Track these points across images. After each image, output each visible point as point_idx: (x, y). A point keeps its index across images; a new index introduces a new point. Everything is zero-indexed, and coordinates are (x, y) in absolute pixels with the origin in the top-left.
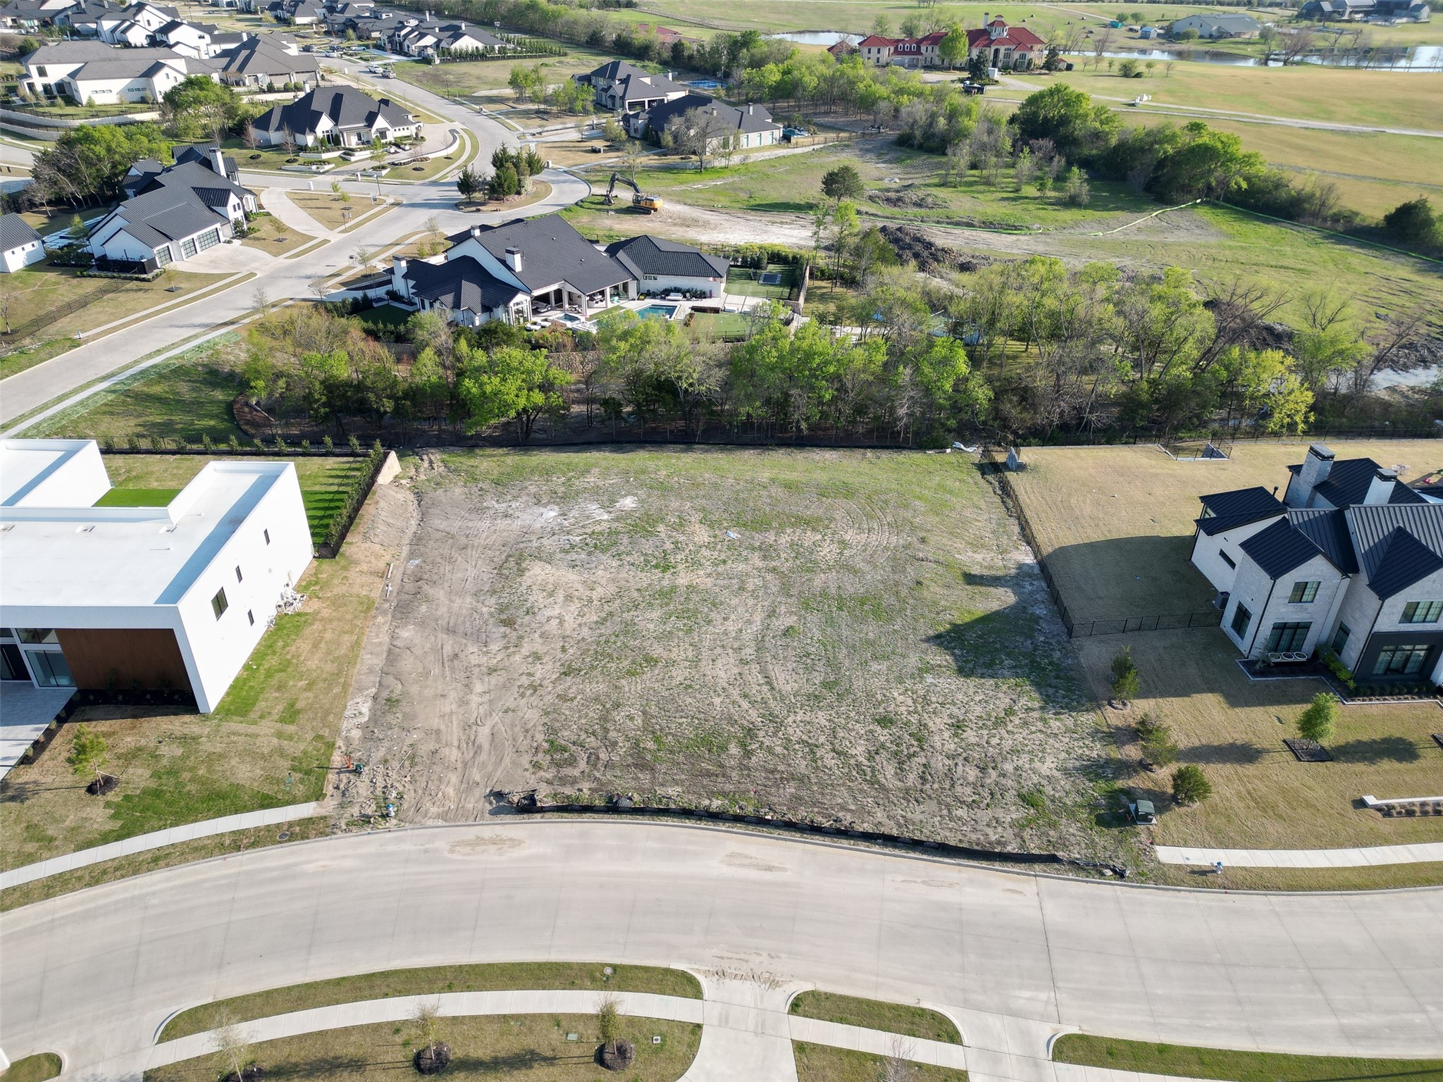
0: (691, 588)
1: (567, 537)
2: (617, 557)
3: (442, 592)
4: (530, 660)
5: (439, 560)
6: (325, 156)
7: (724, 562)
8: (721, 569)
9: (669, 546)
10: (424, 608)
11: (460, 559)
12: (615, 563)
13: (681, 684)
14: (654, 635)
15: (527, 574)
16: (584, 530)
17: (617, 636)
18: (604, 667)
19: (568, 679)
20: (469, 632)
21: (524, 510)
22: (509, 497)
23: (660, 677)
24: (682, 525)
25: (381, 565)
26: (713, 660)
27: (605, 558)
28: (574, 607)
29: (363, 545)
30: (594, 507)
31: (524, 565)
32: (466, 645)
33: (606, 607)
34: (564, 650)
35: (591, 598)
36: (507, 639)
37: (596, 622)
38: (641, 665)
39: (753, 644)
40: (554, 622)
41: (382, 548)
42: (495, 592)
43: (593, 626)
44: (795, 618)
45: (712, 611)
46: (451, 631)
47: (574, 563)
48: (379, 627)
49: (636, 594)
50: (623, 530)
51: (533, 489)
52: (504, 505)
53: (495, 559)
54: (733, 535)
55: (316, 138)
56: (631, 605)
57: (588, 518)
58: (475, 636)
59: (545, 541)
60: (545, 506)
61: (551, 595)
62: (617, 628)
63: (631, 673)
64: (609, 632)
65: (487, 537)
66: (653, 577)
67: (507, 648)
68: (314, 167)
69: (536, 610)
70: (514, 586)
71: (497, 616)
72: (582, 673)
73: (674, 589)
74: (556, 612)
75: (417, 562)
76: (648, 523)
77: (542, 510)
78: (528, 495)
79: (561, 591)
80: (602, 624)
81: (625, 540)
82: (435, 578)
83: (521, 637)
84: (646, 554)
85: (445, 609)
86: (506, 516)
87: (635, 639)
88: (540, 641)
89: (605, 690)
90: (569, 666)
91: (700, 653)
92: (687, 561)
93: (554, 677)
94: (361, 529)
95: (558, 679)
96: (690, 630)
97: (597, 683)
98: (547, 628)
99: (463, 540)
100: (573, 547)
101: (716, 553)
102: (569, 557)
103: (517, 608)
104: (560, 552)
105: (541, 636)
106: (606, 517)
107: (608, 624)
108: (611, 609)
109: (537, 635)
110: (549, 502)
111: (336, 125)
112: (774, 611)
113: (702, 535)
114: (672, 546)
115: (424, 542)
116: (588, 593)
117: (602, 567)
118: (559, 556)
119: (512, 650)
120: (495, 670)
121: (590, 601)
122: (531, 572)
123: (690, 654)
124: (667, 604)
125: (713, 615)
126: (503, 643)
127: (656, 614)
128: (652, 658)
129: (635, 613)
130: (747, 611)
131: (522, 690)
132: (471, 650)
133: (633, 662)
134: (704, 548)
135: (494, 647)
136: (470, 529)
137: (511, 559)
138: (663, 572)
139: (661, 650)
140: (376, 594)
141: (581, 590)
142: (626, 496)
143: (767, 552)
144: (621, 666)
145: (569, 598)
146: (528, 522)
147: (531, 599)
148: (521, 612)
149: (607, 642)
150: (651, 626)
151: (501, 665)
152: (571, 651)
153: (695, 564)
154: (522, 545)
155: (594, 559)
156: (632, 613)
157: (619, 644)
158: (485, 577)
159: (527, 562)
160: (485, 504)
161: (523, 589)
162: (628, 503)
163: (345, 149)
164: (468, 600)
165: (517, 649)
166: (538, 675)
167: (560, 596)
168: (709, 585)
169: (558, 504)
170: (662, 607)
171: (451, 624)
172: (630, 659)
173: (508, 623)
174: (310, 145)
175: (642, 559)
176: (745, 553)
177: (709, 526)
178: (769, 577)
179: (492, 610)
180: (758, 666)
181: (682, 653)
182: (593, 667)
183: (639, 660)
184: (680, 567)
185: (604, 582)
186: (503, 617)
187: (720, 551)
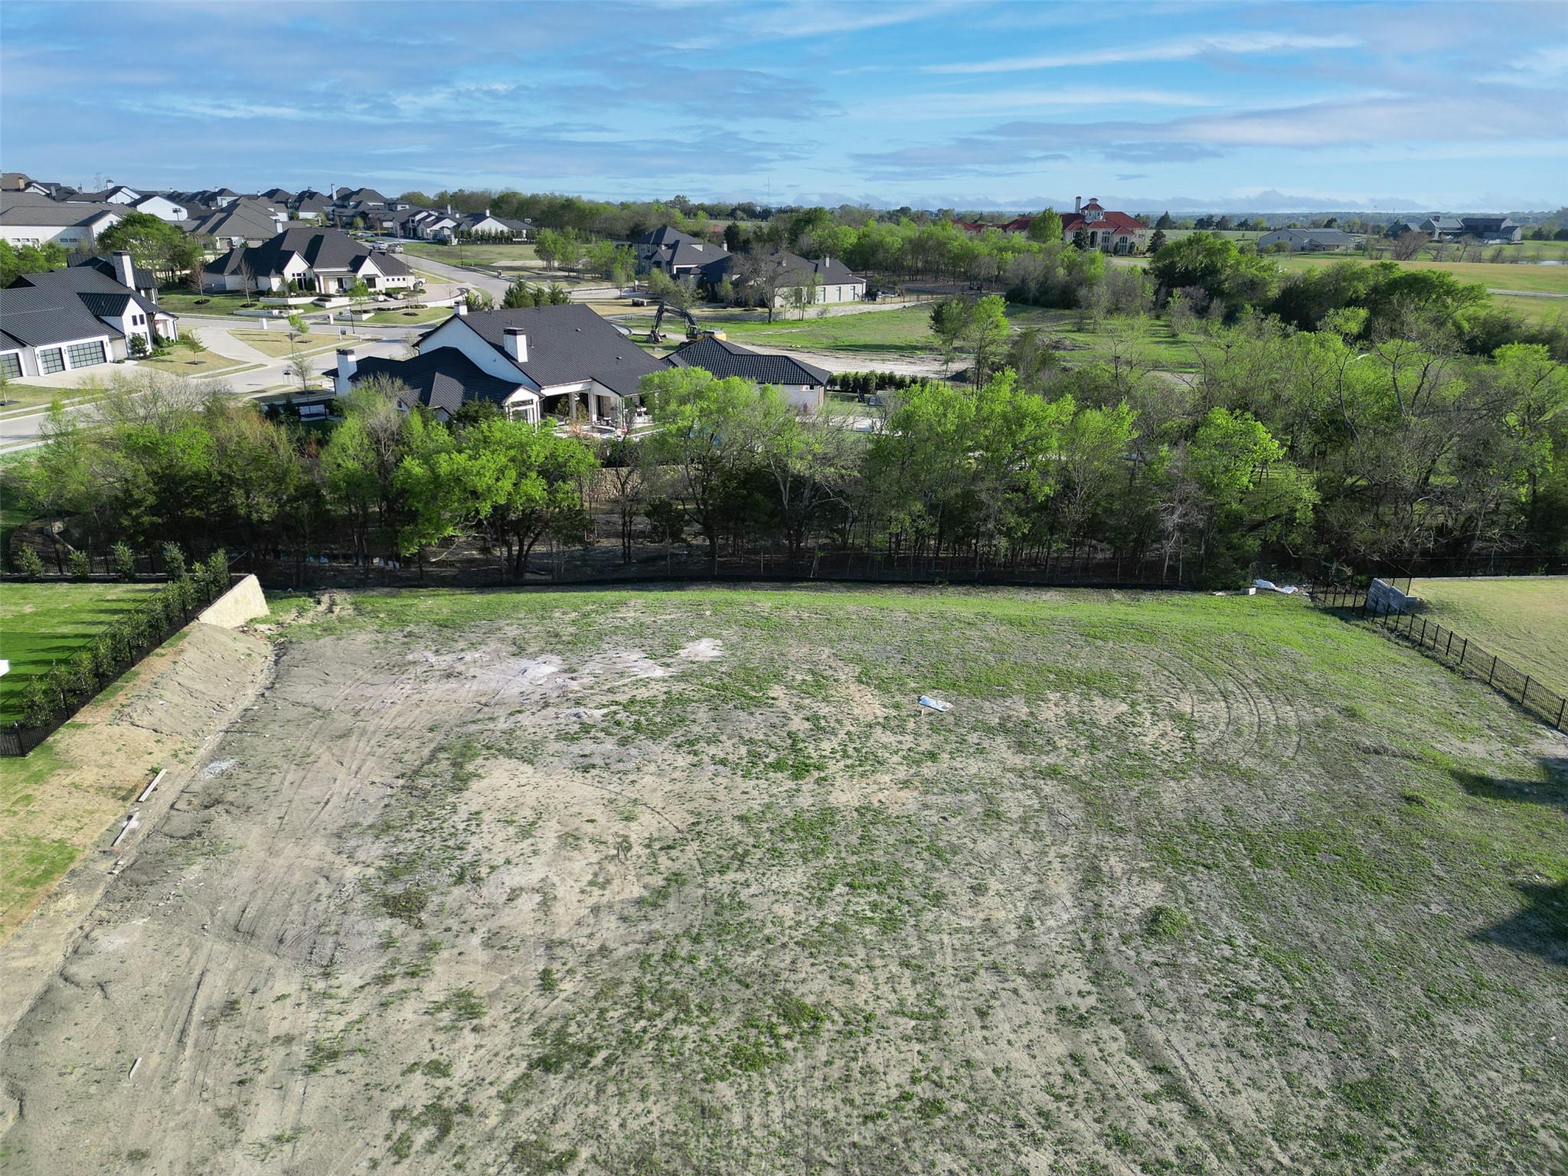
0: (870, 815)
1: (574, 711)
2: (686, 748)
3: (257, 831)
4: (446, 1016)
5: (277, 760)
6: (291, 301)
7: (933, 756)
8: (928, 770)
9: (798, 724)
10: (193, 872)
11: (326, 757)
12: (683, 760)
13: (905, 1097)
14: (798, 935)
15: (475, 785)
16: (611, 697)
17: (696, 940)
18: (663, 1038)
19: (554, 1081)
20: (289, 936)
21: (488, 665)
22: (462, 644)
23: (835, 1072)
24: (820, 687)
25: (136, 773)
26: (982, 1014)
27: (658, 749)
28: (582, 863)
29: (107, 730)
30: (635, 657)
31: (470, 768)
32: (270, 973)
33: (663, 860)
34: (547, 982)
35: (626, 838)
36: (391, 953)
37: (640, 902)
38: (771, 1028)
39: (1076, 961)
40: (528, 903)
41: (154, 736)
42: (387, 828)
43: (632, 911)
44: (1158, 887)
45: (934, 868)
46: (242, 932)
47: (590, 761)
48: (54, 923)
49: (737, 829)
50: (698, 696)
51: (512, 631)
52: (449, 658)
53: (406, 757)
54: (935, 702)
55: (283, 280)
56: (727, 855)
57: (621, 675)
58: (305, 945)
59: (525, 719)
60: (533, 656)
61: (526, 832)
62: (696, 917)
63: (746, 1060)
64: (673, 927)
65: (399, 714)
66: (774, 790)
67: (384, 980)
68: (276, 312)
69: (484, 871)
70: (438, 812)
71: (377, 886)
72: (598, 1060)
73: (827, 815)
74: (534, 878)
75: (225, 765)
76: (748, 683)
77: (524, 663)
78: (502, 640)
79: (553, 823)
80: (655, 906)
81: (703, 714)
82: (254, 797)
83: (431, 947)
84: (751, 741)
85: (250, 873)
86: (448, 676)
87: (748, 948)
88: (483, 956)
89: (669, 1124)
90: (561, 1036)
91: (936, 992)
92: (845, 755)
93: (511, 1075)
94: (121, 698)
95: (523, 1082)
96: (890, 924)
97: (644, 1095)
98: (506, 918)
99: (345, 720)
100: (586, 728)
101: (909, 738)
102: (576, 749)
103: (434, 867)
104: (557, 738)
105: (487, 944)
106: (659, 672)
107: (671, 905)
108: (676, 866)
109: (476, 940)
110: (542, 651)
111: (311, 267)
112: (1096, 869)
113: (869, 705)
114: (807, 725)
115: (259, 725)
116: (619, 827)
117: (652, 768)
118: (554, 746)
119: (398, 984)
120: (333, 1056)
121: (625, 845)
122: (484, 783)
123: (909, 993)
124: (818, 853)
125: (942, 879)
126: (374, 965)
127: (795, 877)
128: (801, 1008)
129: (740, 877)
130: (1026, 869)
131: (402, 1127)
132: (280, 987)
133: (749, 1021)
134: (879, 730)
135: (348, 978)
136: (367, 699)
137: (441, 755)
138: (796, 777)
139: (821, 982)
140: (85, 840)
141: (602, 820)
142: (698, 638)
143: (1023, 737)
144: (712, 1032)
145: (570, 840)
146: (493, 685)
147: (476, 843)
148: (445, 876)
149: (669, 957)
150: (786, 911)
151: (354, 1039)
152: (568, 987)
153: (867, 762)
154: (473, 728)
155: (634, 752)
156: (731, 876)
157: (702, 963)
158: (373, 794)
159: (479, 761)
160: (410, 657)
161: (459, 820)
162: (705, 649)
163: (320, 295)
164: (318, 846)
165: (414, 983)
166: (461, 1071)
167: (548, 836)
168: (912, 807)
169: (560, 653)
170: (806, 861)
171: (250, 913)
172: (737, 1011)
173: (405, 907)
174: (275, 289)
175: (743, 750)
176: (973, 738)
177: (876, 687)
178: (1049, 788)
179: (371, 872)
180: (1116, 1031)
181: (885, 989)
182: (630, 1041)
183: (766, 1013)
184: (833, 767)
185: (657, 801)
186: (395, 889)
187: (916, 734)
